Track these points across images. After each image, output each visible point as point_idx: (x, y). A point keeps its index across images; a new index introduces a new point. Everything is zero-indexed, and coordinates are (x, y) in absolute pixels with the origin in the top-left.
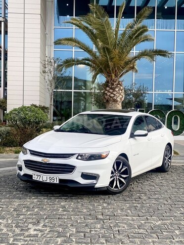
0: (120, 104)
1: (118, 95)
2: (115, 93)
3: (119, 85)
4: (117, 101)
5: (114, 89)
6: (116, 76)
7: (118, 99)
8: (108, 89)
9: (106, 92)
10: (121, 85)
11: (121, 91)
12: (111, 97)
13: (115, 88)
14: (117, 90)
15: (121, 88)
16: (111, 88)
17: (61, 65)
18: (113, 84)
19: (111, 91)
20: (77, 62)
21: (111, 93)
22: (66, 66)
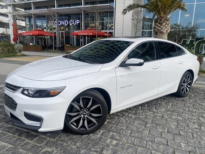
0: (166, 35)
1: (164, 28)
2: (162, 27)
3: (166, 21)
4: (163, 33)
5: (161, 24)
6: (165, 14)
7: (165, 31)
8: (157, 24)
9: (156, 26)
10: (167, 20)
11: (167, 25)
12: (159, 30)
13: (163, 23)
14: (164, 24)
15: (168, 22)
16: (159, 23)
17: (126, 9)
18: (161, 20)
19: (159, 25)
20: (137, 6)
21: (159, 27)
22: (129, 9)
